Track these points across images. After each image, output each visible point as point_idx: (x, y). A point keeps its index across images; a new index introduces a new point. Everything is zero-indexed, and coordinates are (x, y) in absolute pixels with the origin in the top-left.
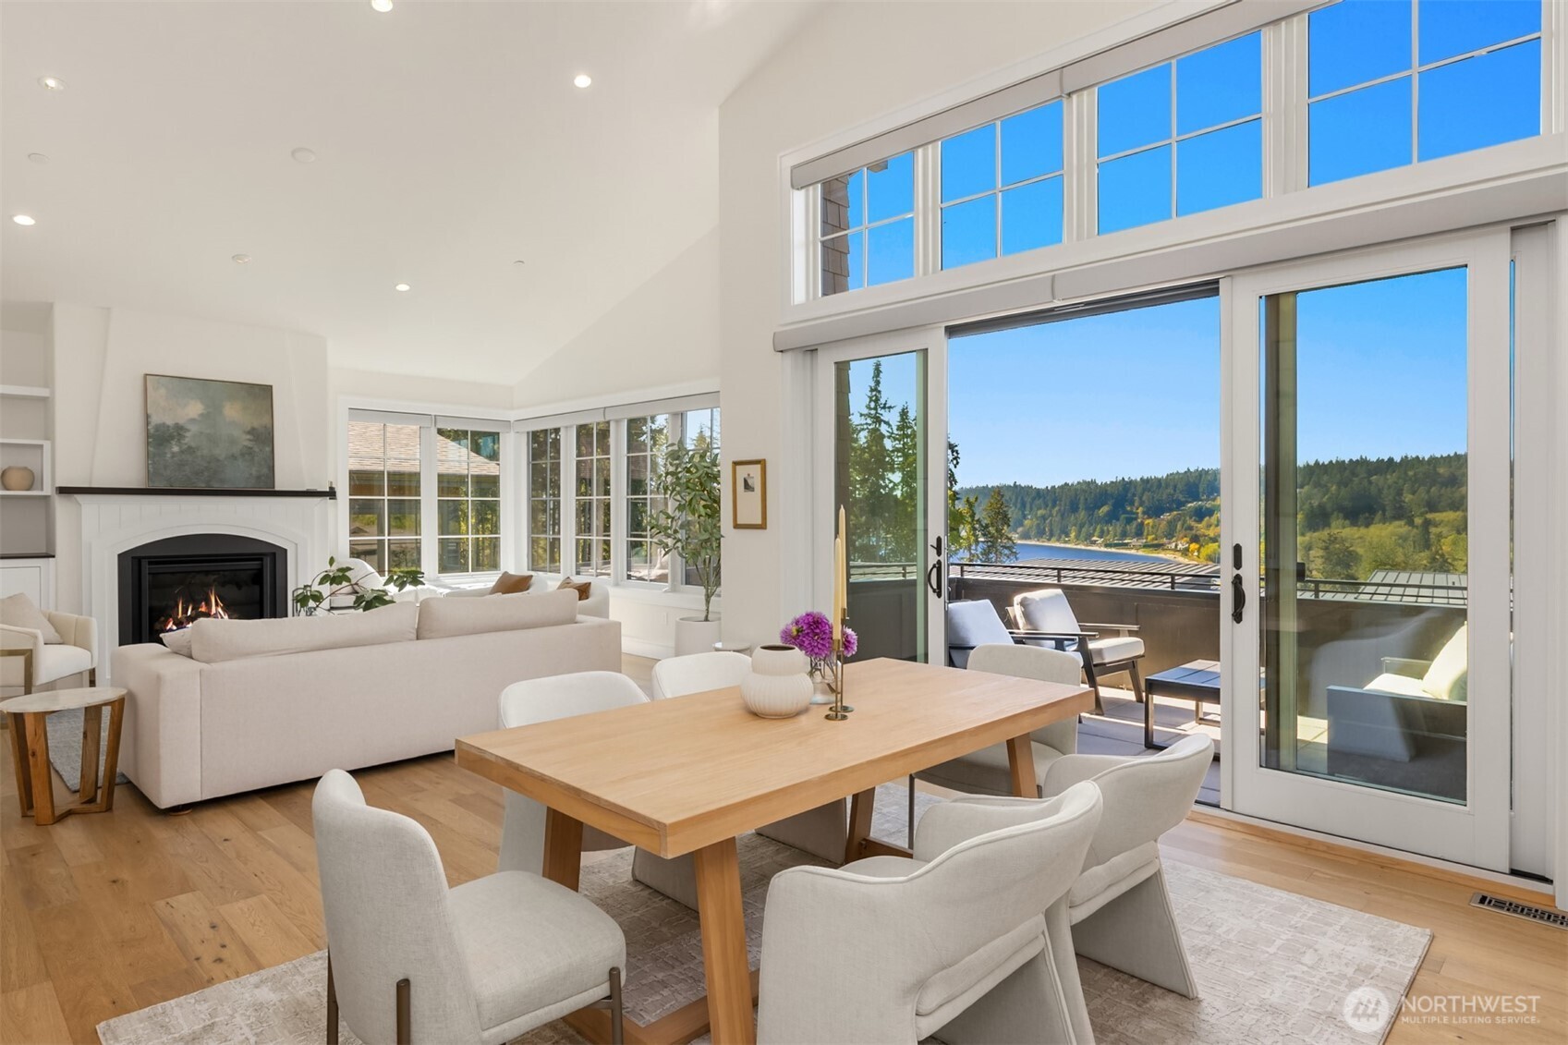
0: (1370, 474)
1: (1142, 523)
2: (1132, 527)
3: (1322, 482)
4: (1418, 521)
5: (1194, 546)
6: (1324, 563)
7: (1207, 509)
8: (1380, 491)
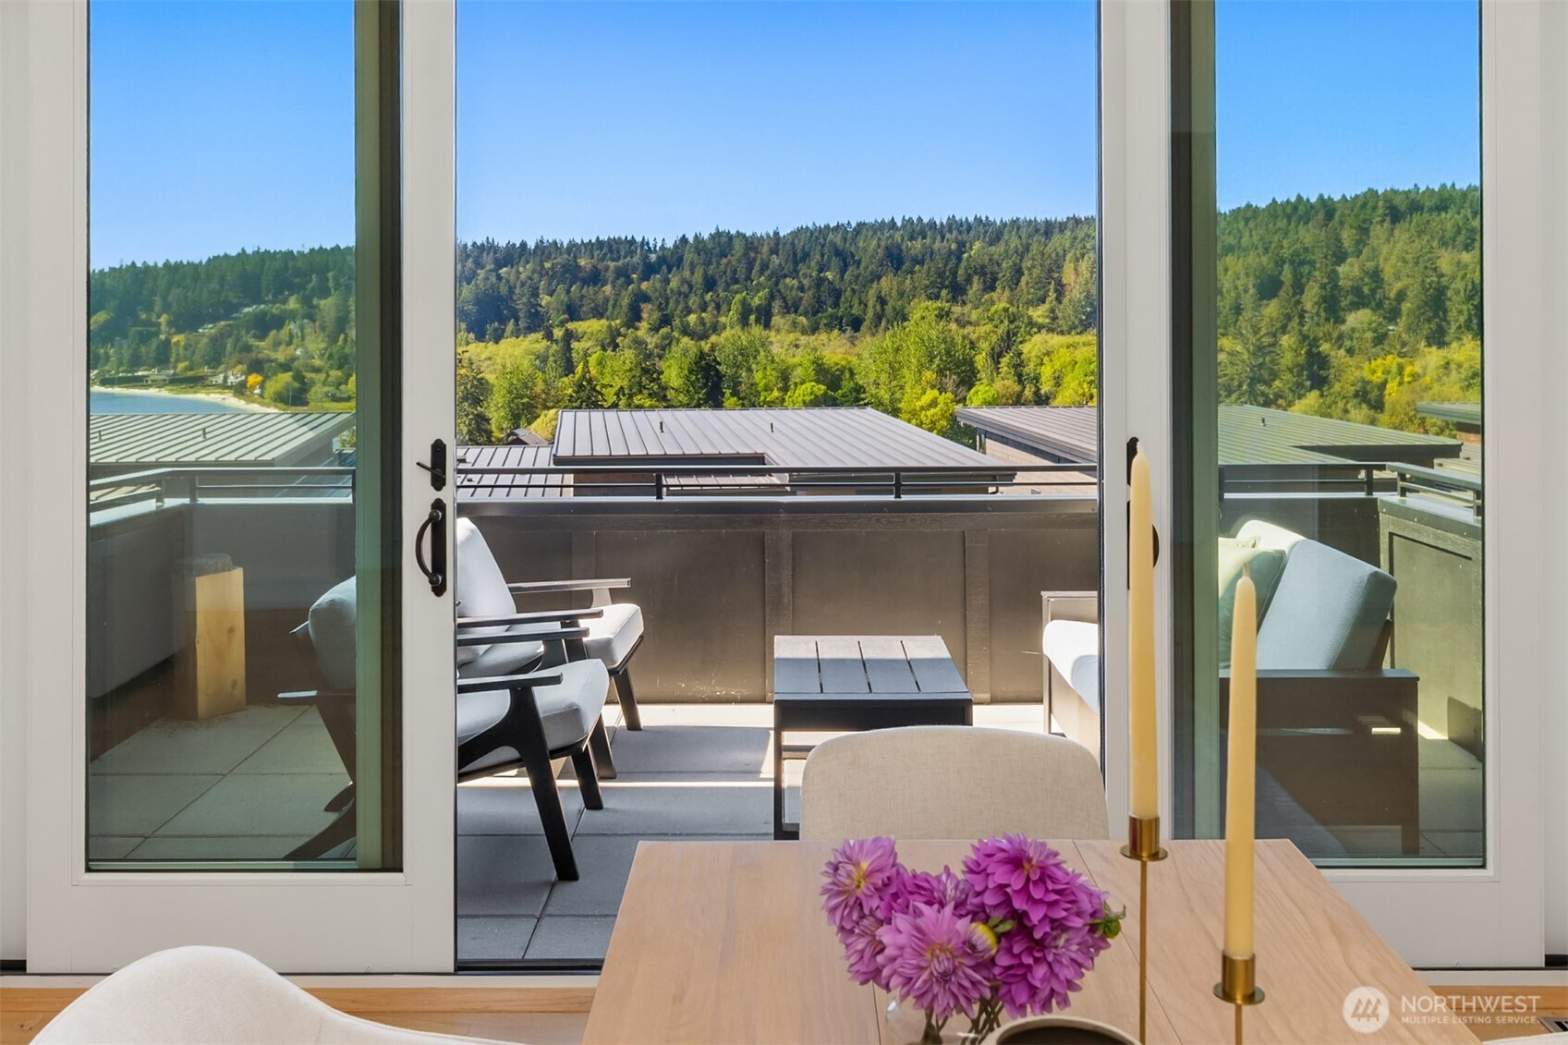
0: (499, 264)
1: (168, 342)
2: (150, 349)
4: (558, 333)
5: (254, 379)
7: (273, 316)
8: (511, 290)
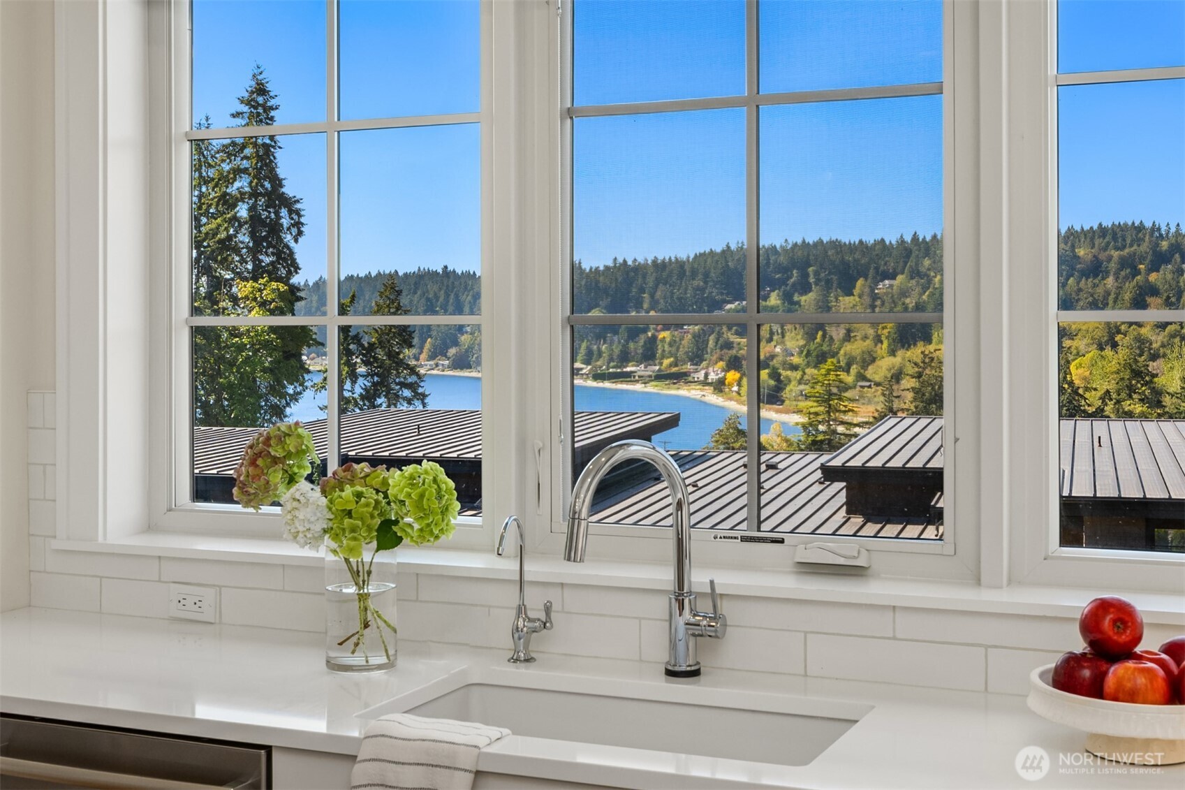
1: (654, 338)
2: (637, 346)
3: (922, 269)
5: (732, 376)
6: (915, 399)
